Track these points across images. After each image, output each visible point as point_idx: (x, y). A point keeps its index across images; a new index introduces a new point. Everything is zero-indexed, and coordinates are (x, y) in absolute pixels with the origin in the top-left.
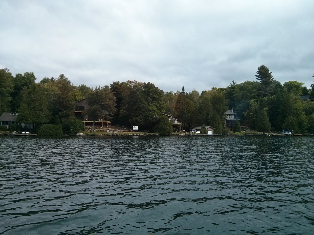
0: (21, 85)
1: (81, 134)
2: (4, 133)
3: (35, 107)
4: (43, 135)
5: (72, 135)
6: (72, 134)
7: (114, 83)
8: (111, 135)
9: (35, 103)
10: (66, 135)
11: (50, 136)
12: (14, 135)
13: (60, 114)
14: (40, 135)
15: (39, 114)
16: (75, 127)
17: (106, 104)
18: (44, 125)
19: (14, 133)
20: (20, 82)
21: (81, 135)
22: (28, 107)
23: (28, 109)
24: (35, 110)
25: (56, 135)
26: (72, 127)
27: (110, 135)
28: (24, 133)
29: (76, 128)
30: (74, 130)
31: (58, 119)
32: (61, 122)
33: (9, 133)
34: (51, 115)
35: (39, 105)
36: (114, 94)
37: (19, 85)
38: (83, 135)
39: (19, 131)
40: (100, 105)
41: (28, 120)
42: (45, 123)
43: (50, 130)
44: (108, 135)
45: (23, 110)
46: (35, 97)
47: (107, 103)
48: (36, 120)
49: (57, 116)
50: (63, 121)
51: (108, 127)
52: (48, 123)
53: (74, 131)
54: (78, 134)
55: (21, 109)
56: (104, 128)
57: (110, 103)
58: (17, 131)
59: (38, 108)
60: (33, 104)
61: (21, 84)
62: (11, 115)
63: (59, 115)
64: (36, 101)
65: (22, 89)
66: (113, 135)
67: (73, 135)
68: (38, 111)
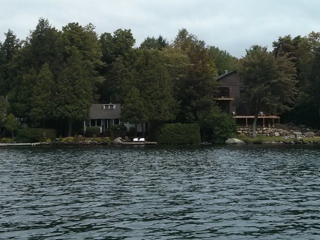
0: (112, 54)
1: (237, 140)
2: (100, 140)
3: (152, 93)
4: (167, 144)
5: (218, 144)
6: (217, 141)
7: (280, 39)
8: (292, 142)
9: (151, 85)
10: (207, 143)
11: (179, 144)
12: (119, 144)
13: (194, 103)
14: (162, 144)
15: (159, 106)
16: (222, 127)
17: (280, 82)
18: (168, 126)
19: (119, 140)
20: (111, 48)
21: (236, 143)
22: (140, 92)
23: (141, 96)
24: (152, 99)
25: (191, 144)
26: (217, 128)
27: (290, 143)
28: (136, 140)
29: (225, 129)
30: (221, 133)
31: (191, 114)
32: (197, 119)
33: (109, 140)
34: (179, 106)
35: (159, 87)
36: (293, 61)
37: (109, 53)
38: (241, 143)
39: (126, 137)
40: (269, 83)
41: (142, 117)
42: (170, 122)
43: (179, 133)
44: (286, 143)
45: (132, 99)
46: (151, 75)
47: (283, 80)
48: (156, 115)
49: (189, 108)
50: (200, 116)
51: (275, 127)
52: (174, 122)
53: (222, 135)
54: (229, 141)
55: (130, 98)
56: (270, 130)
57: (286, 78)
58: (123, 138)
59: (158, 94)
60: (148, 87)
61: (112, 52)
62: (104, 108)
63: (192, 106)
64: (153, 82)
65: (115, 61)
66: (296, 143)
67: (220, 144)
68: (157, 99)
